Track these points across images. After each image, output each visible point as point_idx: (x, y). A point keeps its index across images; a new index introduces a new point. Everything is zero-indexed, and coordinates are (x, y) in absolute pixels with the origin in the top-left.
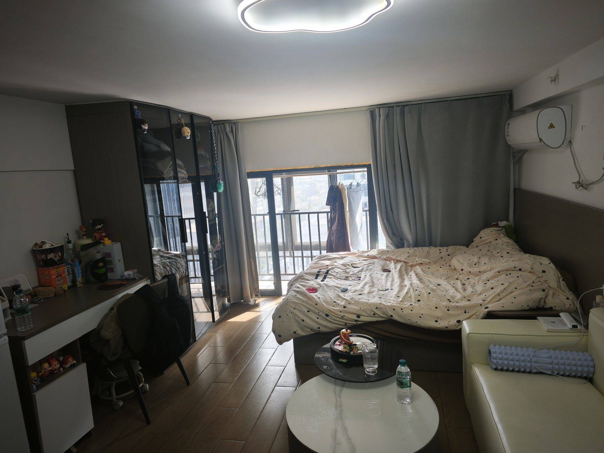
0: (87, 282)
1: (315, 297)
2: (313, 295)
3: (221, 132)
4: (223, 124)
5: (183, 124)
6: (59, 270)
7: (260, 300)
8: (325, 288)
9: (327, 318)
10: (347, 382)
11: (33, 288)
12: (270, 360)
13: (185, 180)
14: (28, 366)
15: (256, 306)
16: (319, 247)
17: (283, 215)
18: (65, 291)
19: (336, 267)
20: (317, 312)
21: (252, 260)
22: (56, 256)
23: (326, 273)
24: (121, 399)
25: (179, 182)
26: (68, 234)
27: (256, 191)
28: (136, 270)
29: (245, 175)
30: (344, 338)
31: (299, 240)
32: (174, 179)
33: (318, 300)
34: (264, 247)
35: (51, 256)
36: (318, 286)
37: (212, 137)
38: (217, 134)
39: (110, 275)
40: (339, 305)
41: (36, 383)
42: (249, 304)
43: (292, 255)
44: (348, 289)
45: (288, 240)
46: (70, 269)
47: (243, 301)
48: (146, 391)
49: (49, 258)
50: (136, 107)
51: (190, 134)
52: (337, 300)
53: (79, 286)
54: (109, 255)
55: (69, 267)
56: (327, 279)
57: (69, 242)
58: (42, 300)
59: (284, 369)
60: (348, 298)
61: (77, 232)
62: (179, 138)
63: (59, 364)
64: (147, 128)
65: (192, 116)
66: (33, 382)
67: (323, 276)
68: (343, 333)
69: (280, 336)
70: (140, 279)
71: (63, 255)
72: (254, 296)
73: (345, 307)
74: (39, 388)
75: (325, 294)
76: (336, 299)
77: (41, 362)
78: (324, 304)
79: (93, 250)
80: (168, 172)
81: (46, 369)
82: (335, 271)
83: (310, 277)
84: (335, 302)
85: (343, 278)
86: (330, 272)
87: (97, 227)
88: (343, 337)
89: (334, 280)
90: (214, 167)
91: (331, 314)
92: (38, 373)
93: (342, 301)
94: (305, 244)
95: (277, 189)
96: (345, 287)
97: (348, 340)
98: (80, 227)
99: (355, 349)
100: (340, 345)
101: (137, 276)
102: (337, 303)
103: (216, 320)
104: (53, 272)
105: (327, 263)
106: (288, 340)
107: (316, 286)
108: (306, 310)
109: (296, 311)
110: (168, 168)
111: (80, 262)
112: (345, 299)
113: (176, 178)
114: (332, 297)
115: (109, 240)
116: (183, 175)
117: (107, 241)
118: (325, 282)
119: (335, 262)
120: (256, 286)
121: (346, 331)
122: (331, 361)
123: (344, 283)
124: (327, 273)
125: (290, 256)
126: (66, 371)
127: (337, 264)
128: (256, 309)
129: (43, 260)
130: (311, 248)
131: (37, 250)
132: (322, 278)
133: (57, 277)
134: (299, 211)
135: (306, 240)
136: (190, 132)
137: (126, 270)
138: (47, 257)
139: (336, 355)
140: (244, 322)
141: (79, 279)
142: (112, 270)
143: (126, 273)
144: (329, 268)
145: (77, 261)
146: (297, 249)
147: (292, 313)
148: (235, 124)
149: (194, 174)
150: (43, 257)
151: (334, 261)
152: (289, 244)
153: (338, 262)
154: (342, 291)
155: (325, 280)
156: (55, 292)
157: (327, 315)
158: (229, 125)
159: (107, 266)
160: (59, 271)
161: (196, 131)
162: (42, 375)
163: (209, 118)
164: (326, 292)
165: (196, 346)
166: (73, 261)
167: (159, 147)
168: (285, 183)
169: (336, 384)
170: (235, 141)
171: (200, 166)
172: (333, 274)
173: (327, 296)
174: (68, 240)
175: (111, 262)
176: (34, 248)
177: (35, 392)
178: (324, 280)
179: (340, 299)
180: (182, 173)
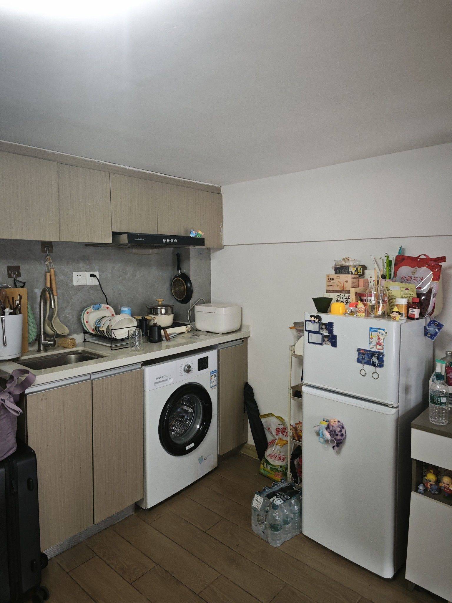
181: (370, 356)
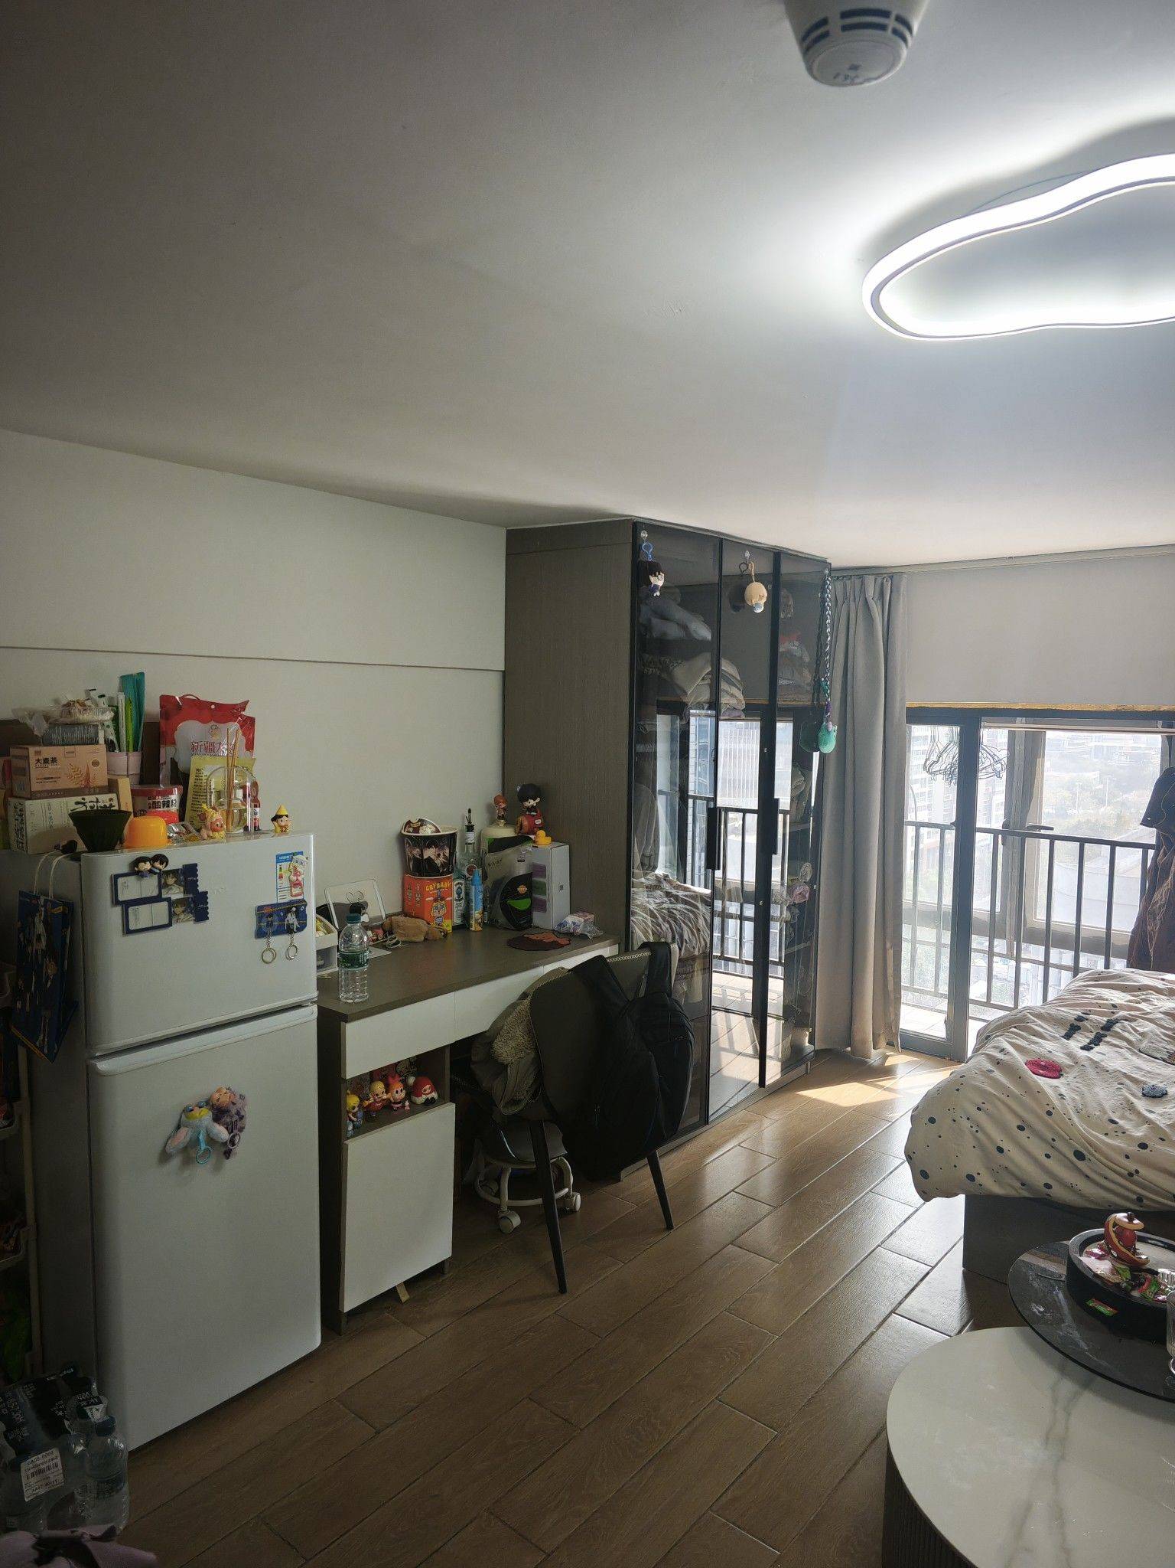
0: (490, 924)
1: (1049, 1091)
2: (1043, 1082)
3: (852, 598)
4: (861, 577)
5: (750, 575)
6: (442, 885)
7: (898, 1060)
8: (1091, 1072)
9: (1079, 1164)
10: (1099, 1378)
11: (388, 916)
12: (891, 1234)
13: (736, 714)
14: (345, 1080)
15: (886, 1072)
16: (1104, 946)
17: (1000, 836)
18: (446, 935)
19: (1145, 1017)
20: (1049, 1136)
21: (888, 945)
22: (439, 855)
23: (1103, 1028)
24: (519, 1210)
25: (721, 718)
26: (470, 811)
27: (927, 760)
28: (591, 917)
29: (899, 713)
30: (1115, 1240)
31: (1042, 916)
32: (709, 708)
33: (1056, 1102)
34: (931, 917)
35: (429, 853)
36: (1068, 1062)
37: (823, 609)
38: (840, 603)
39: (537, 918)
40: (1124, 1133)
41: (355, 1119)
42: (866, 1063)
43: (1015, 953)
44: (1166, 1094)
45: (1009, 908)
46: (463, 887)
47: (849, 1049)
48: (573, 1211)
49: (425, 857)
50: (644, 535)
51: (764, 600)
52: (1123, 1117)
53: (473, 929)
54: (540, 870)
55: (461, 884)
56: (1102, 1048)
57: (470, 828)
58: (399, 945)
59: (928, 1273)
60: (1162, 1122)
61: (490, 809)
62: (736, 608)
63: (404, 1091)
64: (660, 583)
65: (778, 555)
66: (351, 1115)
67: (1092, 1036)
68: (1115, 1225)
69: (925, 1174)
70: (598, 939)
71: (452, 853)
72: (883, 1043)
73: (1143, 1146)
74: (359, 1131)
75: (1084, 1089)
76: (1118, 1114)
77: (373, 1076)
78: (1075, 1119)
79: (510, 854)
80: (696, 690)
81: (377, 1095)
82: (1137, 1028)
83: (1050, 1029)
84: (1113, 1122)
85: (1158, 1056)
86: (1117, 1028)
87: (527, 804)
88: (1113, 1235)
89: (1128, 1055)
90: (818, 688)
91: (1093, 1155)
92: (362, 1100)
93: (1137, 1126)
94: (1058, 929)
95: (992, 761)
96: (1161, 1085)
97: (1129, 1250)
98: (495, 799)
99: (1149, 1287)
100: (1100, 1258)
101: (590, 930)
102: (1121, 1127)
103: (769, 1081)
104: (431, 887)
105: (1117, 997)
106: (949, 1194)
107: (1060, 1058)
108: (1014, 1123)
109: (981, 1117)
110: (699, 681)
111: (485, 877)
112: (1148, 1121)
113: (714, 705)
114: (1108, 1105)
115: (547, 836)
116: (733, 702)
117: (542, 837)
118: (1095, 1054)
119: (1145, 1000)
120: (893, 1017)
121: (1127, 1220)
122: (1061, 1296)
123: (1158, 1071)
124: (1108, 1027)
125: (1008, 956)
126: (416, 1109)
127: (1151, 1007)
128: (882, 1080)
129: (415, 859)
130: (1076, 942)
131: (409, 837)
132: (1088, 1041)
133: (436, 900)
134: (1052, 829)
135: (1063, 916)
136: (766, 595)
137: (572, 912)
138: (422, 855)
139: (1081, 1283)
140: (841, 1107)
141: (476, 914)
142: (542, 906)
143: (571, 919)
144: (1120, 1014)
145: (479, 872)
146: (1033, 937)
147: (968, 1119)
148: (891, 578)
149: (763, 700)
150: (416, 852)
151: (1142, 995)
152: (1008, 919)
153: (1156, 1002)
154: (1144, 1095)
155: (1097, 1049)
156: (427, 934)
157: (1080, 1156)
158: (875, 580)
159: (534, 895)
160: (440, 888)
161: (783, 593)
162: (370, 1105)
163: (823, 563)
164: (1090, 1085)
165: (707, 1136)
166: (470, 871)
167: (685, 628)
168: (1020, 748)
169: (1062, 1371)
170: (886, 619)
171: (781, 682)
172: (1126, 1035)
173: (1089, 1097)
174: (469, 823)
175: (543, 889)
176: (403, 832)
177: (348, 1138)
178: (1092, 1048)
179: (1133, 1117)
180: (732, 695)
181: (282, 914)
